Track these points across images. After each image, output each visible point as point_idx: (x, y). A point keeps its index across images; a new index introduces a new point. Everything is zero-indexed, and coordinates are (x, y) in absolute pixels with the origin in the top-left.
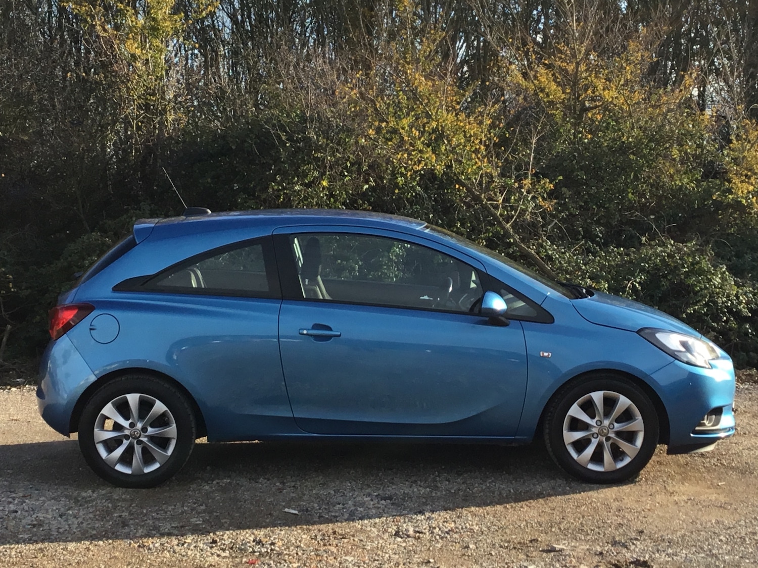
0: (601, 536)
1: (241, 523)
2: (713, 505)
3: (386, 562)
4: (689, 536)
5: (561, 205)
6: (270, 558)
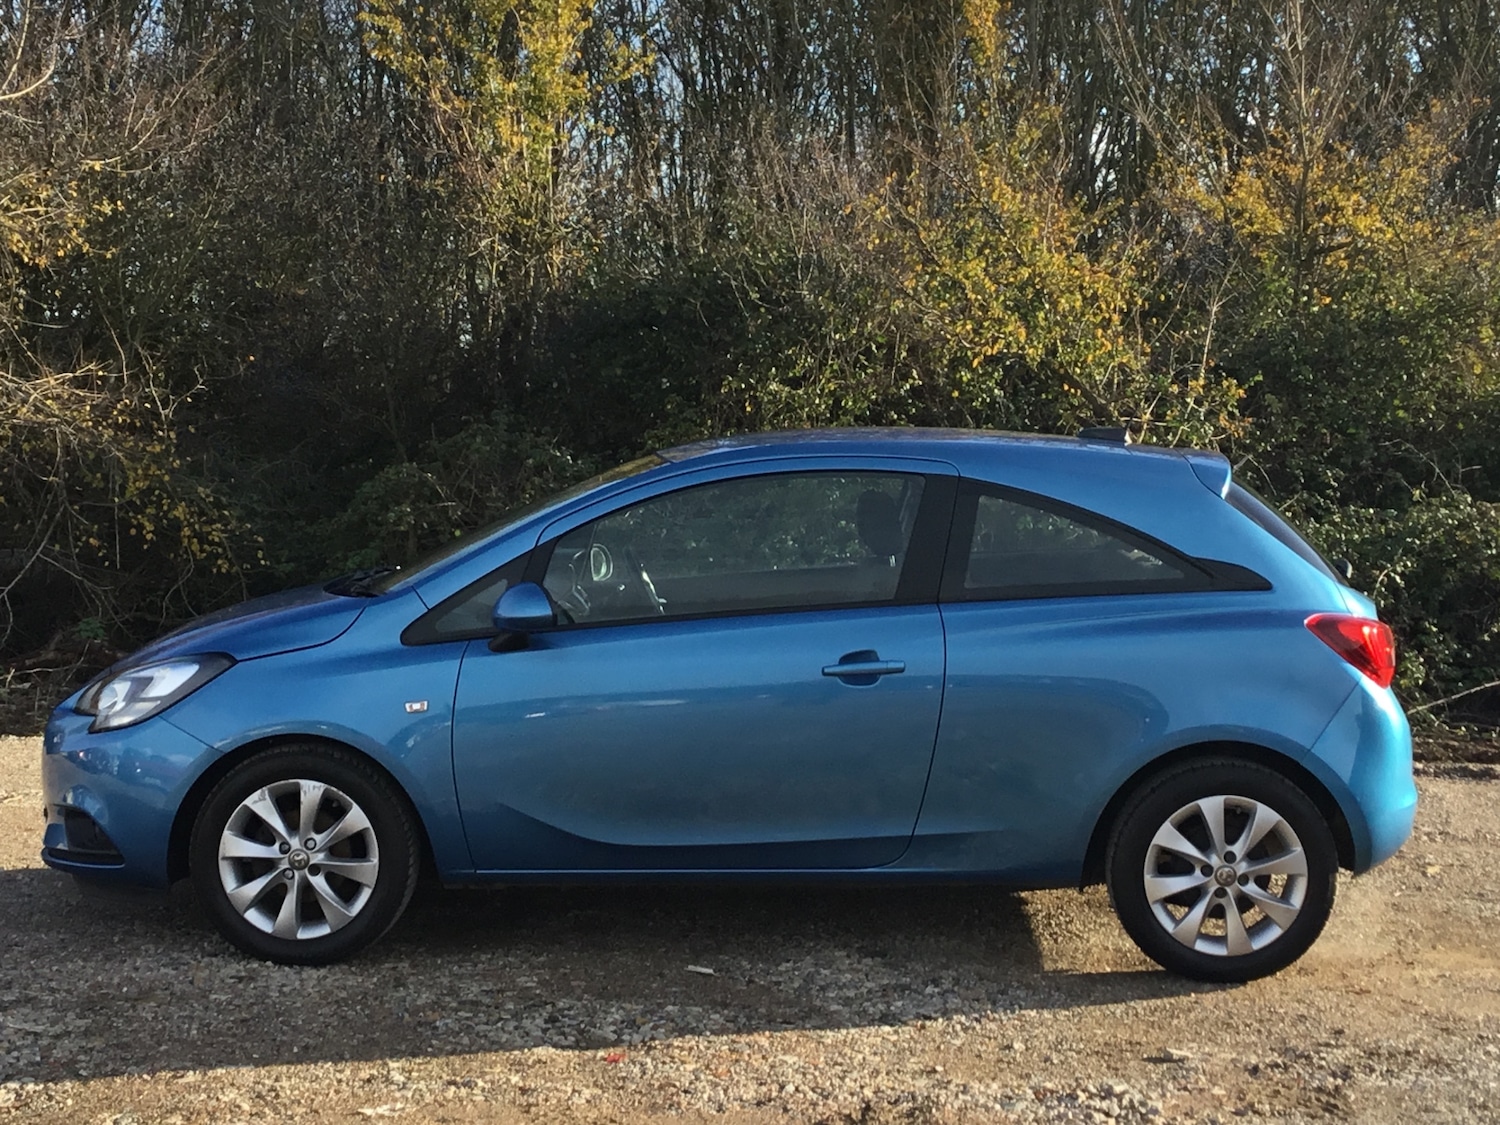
0: (1264, 1037)
1: (605, 988)
2: (1485, 988)
3: (855, 1068)
4: (1428, 1044)
5: (1260, 427)
6: (647, 1053)
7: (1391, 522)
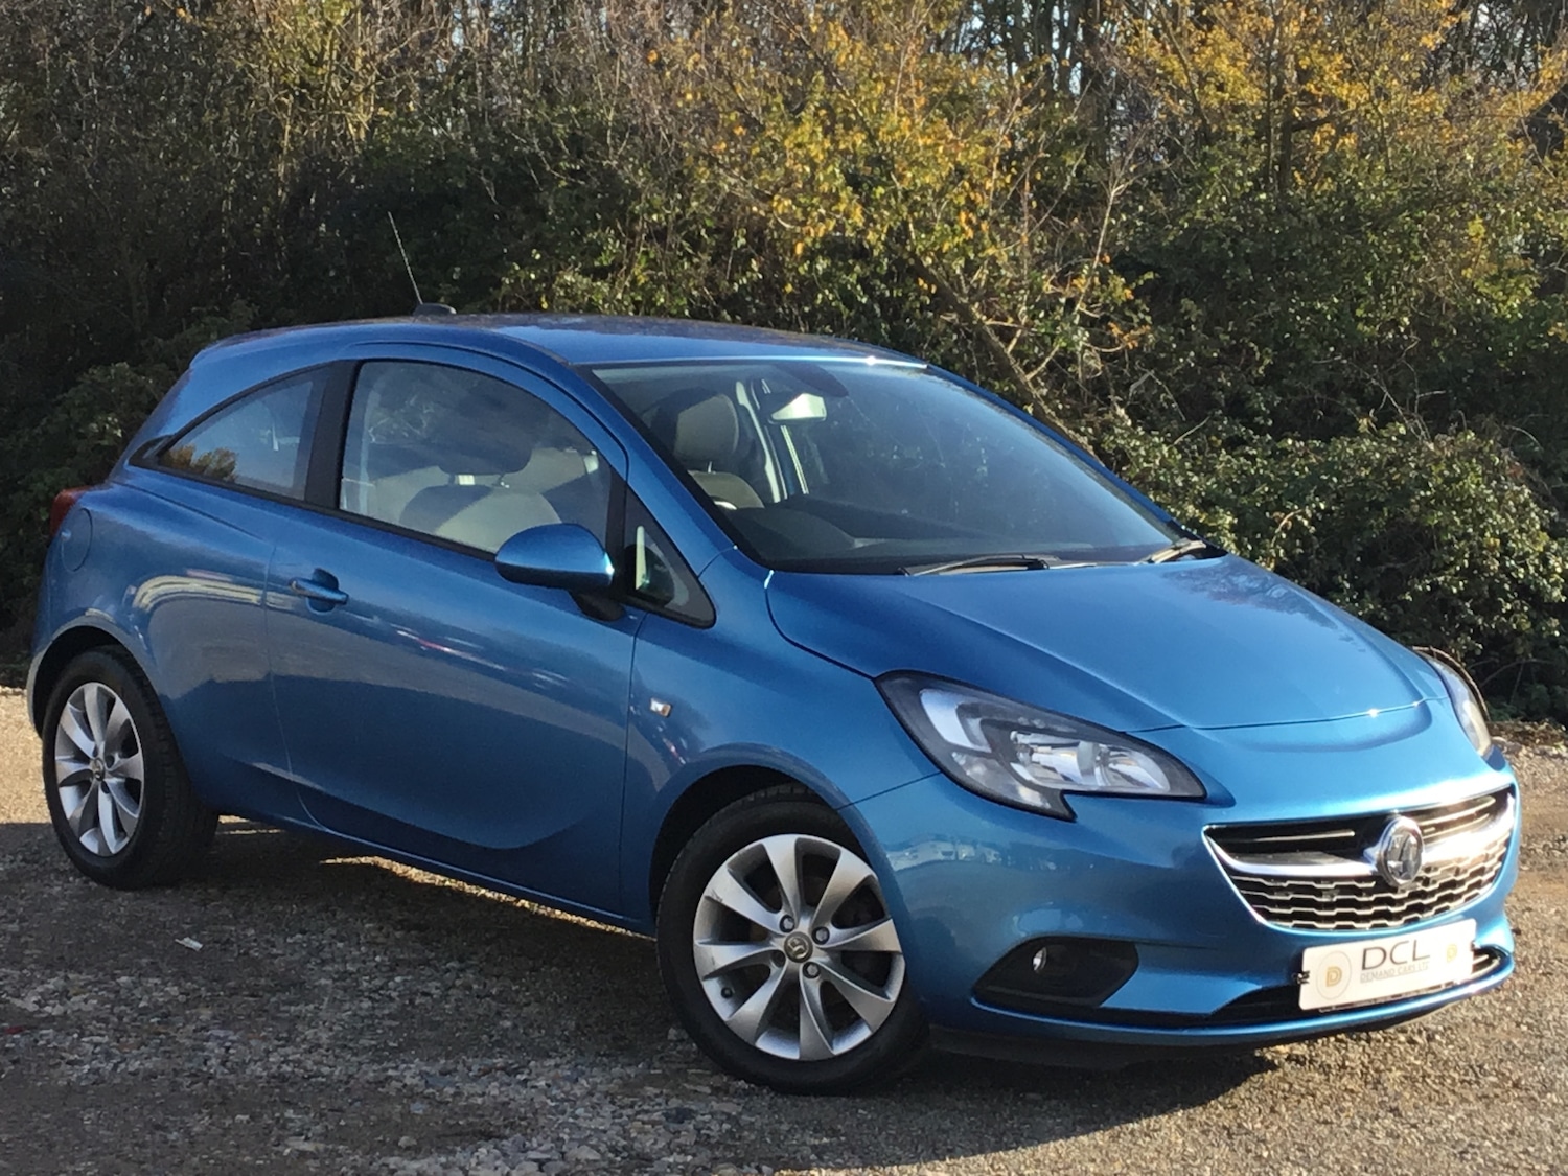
7: (1312, 456)
